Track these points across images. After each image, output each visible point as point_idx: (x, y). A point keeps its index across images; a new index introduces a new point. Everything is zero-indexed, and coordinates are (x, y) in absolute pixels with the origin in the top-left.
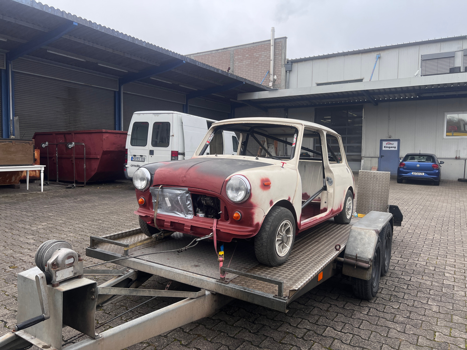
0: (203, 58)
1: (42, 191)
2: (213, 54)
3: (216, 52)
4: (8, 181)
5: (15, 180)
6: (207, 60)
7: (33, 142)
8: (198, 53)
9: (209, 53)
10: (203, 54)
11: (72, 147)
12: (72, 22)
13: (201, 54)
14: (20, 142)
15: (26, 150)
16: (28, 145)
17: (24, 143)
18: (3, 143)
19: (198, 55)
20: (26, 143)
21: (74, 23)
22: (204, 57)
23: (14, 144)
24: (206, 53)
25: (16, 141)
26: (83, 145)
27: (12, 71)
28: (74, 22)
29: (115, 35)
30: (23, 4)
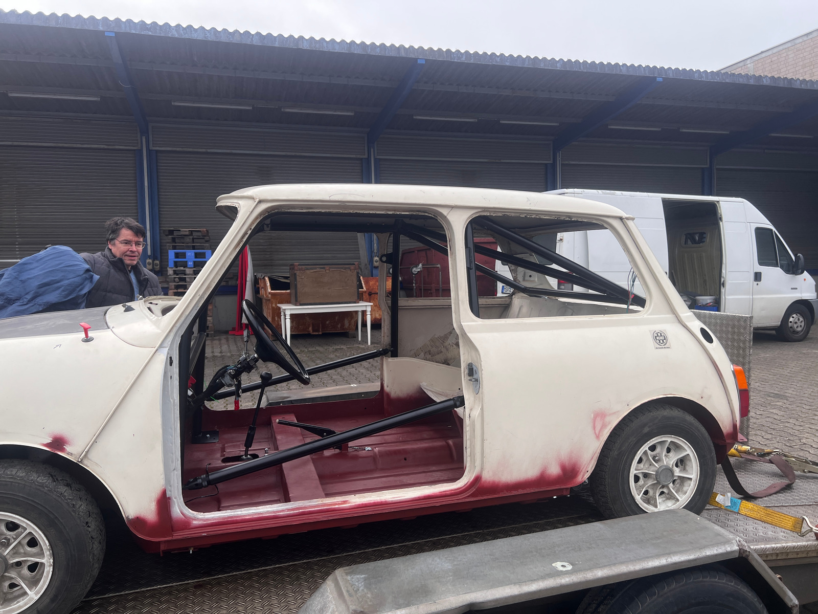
0: (773, 59)
1: (369, 344)
2: (798, 46)
3: (805, 38)
4: (339, 326)
5: (350, 324)
6: (782, 63)
7: (355, 267)
8: (762, 52)
9: (789, 45)
10: (775, 51)
11: (418, 271)
12: (416, 60)
13: (770, 53)
14: (336, 268)
15: (346, 280)
16: (349, 272)
17: (342, 268)
18: (312, 271)
19: (763, 55)
20: (345, 269)
21: (419, 62)
22: (776, 58)
23: (327, 271)
24: (781, 48)
25: (330, 266)
26: (438, 267)
27: (375, 159)
28: (418, 60)
29: (496, 62)
30: (335, 51)
